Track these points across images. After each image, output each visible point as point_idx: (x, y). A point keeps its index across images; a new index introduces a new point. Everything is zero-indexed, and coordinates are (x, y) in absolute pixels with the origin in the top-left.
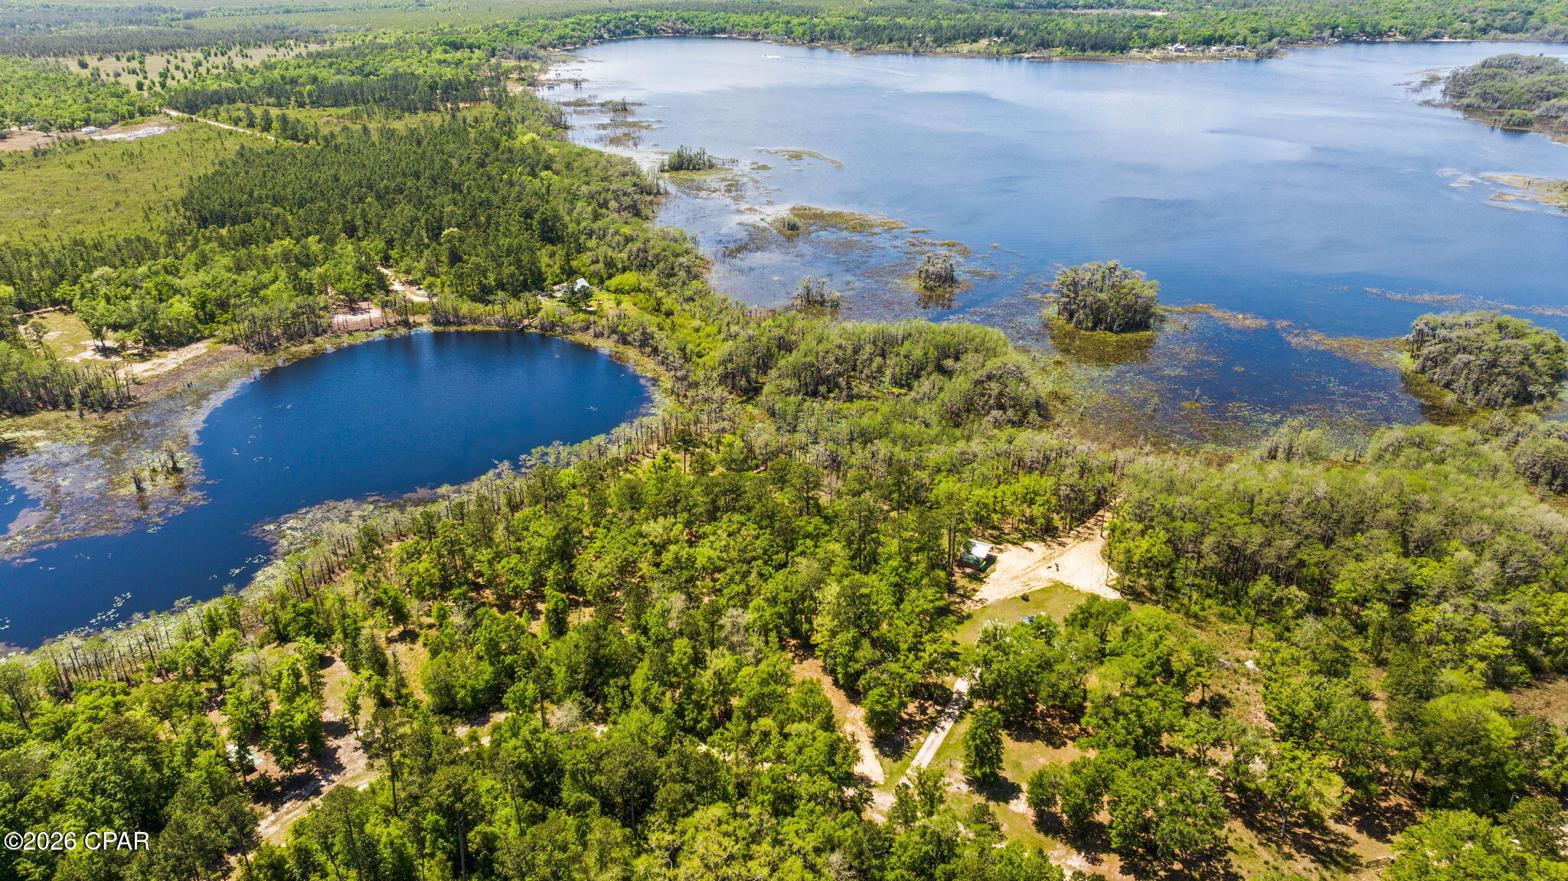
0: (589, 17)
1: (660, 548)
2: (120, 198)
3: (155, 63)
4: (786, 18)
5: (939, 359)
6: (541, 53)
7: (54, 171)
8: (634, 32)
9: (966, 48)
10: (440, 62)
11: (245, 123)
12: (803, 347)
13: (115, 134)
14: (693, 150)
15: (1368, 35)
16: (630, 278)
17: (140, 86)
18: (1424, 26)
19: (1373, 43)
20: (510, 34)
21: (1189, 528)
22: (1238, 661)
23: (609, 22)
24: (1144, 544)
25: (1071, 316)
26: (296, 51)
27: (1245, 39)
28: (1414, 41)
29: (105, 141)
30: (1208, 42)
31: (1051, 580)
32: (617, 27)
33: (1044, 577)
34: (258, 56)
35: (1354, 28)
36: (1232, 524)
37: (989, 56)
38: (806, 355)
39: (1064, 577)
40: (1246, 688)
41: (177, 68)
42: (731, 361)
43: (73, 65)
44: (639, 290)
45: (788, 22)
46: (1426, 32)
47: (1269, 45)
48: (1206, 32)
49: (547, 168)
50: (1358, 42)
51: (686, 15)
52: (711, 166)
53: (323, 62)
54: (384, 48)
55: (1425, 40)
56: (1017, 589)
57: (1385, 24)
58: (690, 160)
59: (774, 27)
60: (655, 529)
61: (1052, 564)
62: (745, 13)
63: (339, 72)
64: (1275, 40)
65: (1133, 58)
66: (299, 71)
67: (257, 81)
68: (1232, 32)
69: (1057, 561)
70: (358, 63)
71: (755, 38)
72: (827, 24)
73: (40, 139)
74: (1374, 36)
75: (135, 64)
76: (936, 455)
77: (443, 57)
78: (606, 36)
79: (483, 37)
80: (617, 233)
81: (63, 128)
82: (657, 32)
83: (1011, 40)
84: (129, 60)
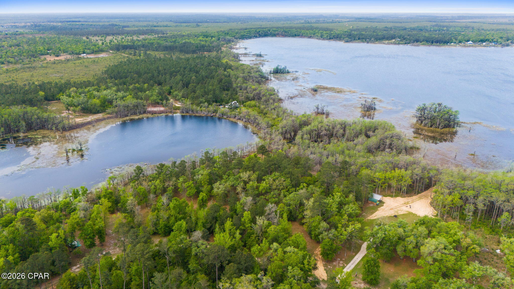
0: (253, 30)
1: (246, 183)
2: (87, 72)
3: (109, 38)
4: (322, 31)
5: (366, 131)
6: (235, 40)
7: (70, 64)
8: (268, 35)
9: (387, 42)
10: (200, 40)
11: (133, 55)
12: (313, 124)
13: (92, 56)
14: (282, 66)
16: (253, 103)
17: (103, 44)
20: (225, 34)
21: (471, 193)
22: (493, 250)
23: (259, 32)
24: (450, 198)
25: (422, 122)
26: (154, 36)
27: (497, 40)
29: (88, 58)
30: (482, 41)
31: (408, 211)
32: (262, 33)
33: (404, 210)
34: (141, 37)
36: (490, 192)
37: (395, 44)
38: (313, 127)
39: (413, 211)
40: (496, 260)
41: (116, 39)
42: (285, 127)
43: (84, 38)
44: (256, 106)
45: (322, 33)
47: (507, 42)
48: (482, 38)
49: (230, 68)
51: (286, 30)
52: (288, 72)
53: (162, 39)
54: (183, 36)
56: (392, 213)
58: (281, 70)
59: (317, 34)
60: (245, 175)
61: (408, 205)
62: (307, 30)
63: (167, 42)
64: (509, 41)
65: (452, 46)
66: (154, 41)
67: (140, 43)
68: (492, 38)
69: (411, 205)
70: (174, 40)
71: (310, 37)
72: (336, 33)
73: (69, 57)
75: (103, 38)
76: (361, 161)
77: (202, 39)
79: (216, 34)
80: (250, 88)
81: (77, 54)
82: (276, 35)
83: (404, 39)
84: (101, 37)
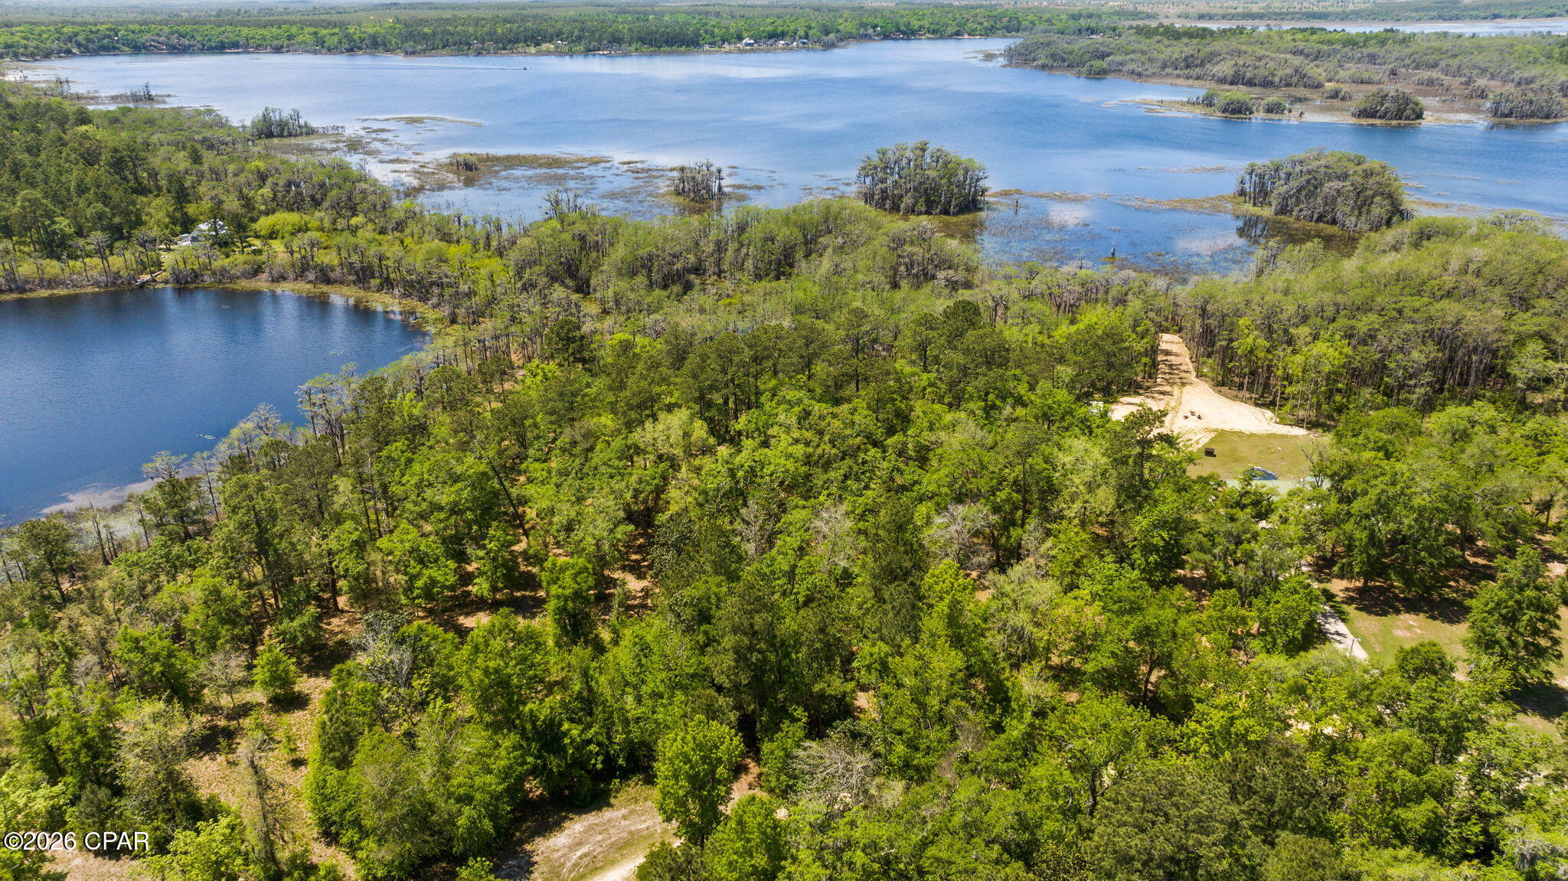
4: (314, 29)
8: (114, 48)
15: (904, 33)
18: (947, 25)
19: (908, 39)
23: (76, 35)
28: (942, 38)
30: (774, 36)
32: (89, 40)
35: (890, 28)
46: (950, 30)
50: (896, 39)
51: (182, 29)
55: (950, 37)
57: (916, 24)
59: (300, 38)
62: (258, 26)
71: (278, 50)
74: (909, 34)
78: (75, 50)
82: (145, 48)
